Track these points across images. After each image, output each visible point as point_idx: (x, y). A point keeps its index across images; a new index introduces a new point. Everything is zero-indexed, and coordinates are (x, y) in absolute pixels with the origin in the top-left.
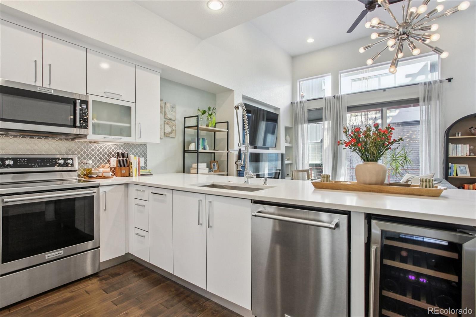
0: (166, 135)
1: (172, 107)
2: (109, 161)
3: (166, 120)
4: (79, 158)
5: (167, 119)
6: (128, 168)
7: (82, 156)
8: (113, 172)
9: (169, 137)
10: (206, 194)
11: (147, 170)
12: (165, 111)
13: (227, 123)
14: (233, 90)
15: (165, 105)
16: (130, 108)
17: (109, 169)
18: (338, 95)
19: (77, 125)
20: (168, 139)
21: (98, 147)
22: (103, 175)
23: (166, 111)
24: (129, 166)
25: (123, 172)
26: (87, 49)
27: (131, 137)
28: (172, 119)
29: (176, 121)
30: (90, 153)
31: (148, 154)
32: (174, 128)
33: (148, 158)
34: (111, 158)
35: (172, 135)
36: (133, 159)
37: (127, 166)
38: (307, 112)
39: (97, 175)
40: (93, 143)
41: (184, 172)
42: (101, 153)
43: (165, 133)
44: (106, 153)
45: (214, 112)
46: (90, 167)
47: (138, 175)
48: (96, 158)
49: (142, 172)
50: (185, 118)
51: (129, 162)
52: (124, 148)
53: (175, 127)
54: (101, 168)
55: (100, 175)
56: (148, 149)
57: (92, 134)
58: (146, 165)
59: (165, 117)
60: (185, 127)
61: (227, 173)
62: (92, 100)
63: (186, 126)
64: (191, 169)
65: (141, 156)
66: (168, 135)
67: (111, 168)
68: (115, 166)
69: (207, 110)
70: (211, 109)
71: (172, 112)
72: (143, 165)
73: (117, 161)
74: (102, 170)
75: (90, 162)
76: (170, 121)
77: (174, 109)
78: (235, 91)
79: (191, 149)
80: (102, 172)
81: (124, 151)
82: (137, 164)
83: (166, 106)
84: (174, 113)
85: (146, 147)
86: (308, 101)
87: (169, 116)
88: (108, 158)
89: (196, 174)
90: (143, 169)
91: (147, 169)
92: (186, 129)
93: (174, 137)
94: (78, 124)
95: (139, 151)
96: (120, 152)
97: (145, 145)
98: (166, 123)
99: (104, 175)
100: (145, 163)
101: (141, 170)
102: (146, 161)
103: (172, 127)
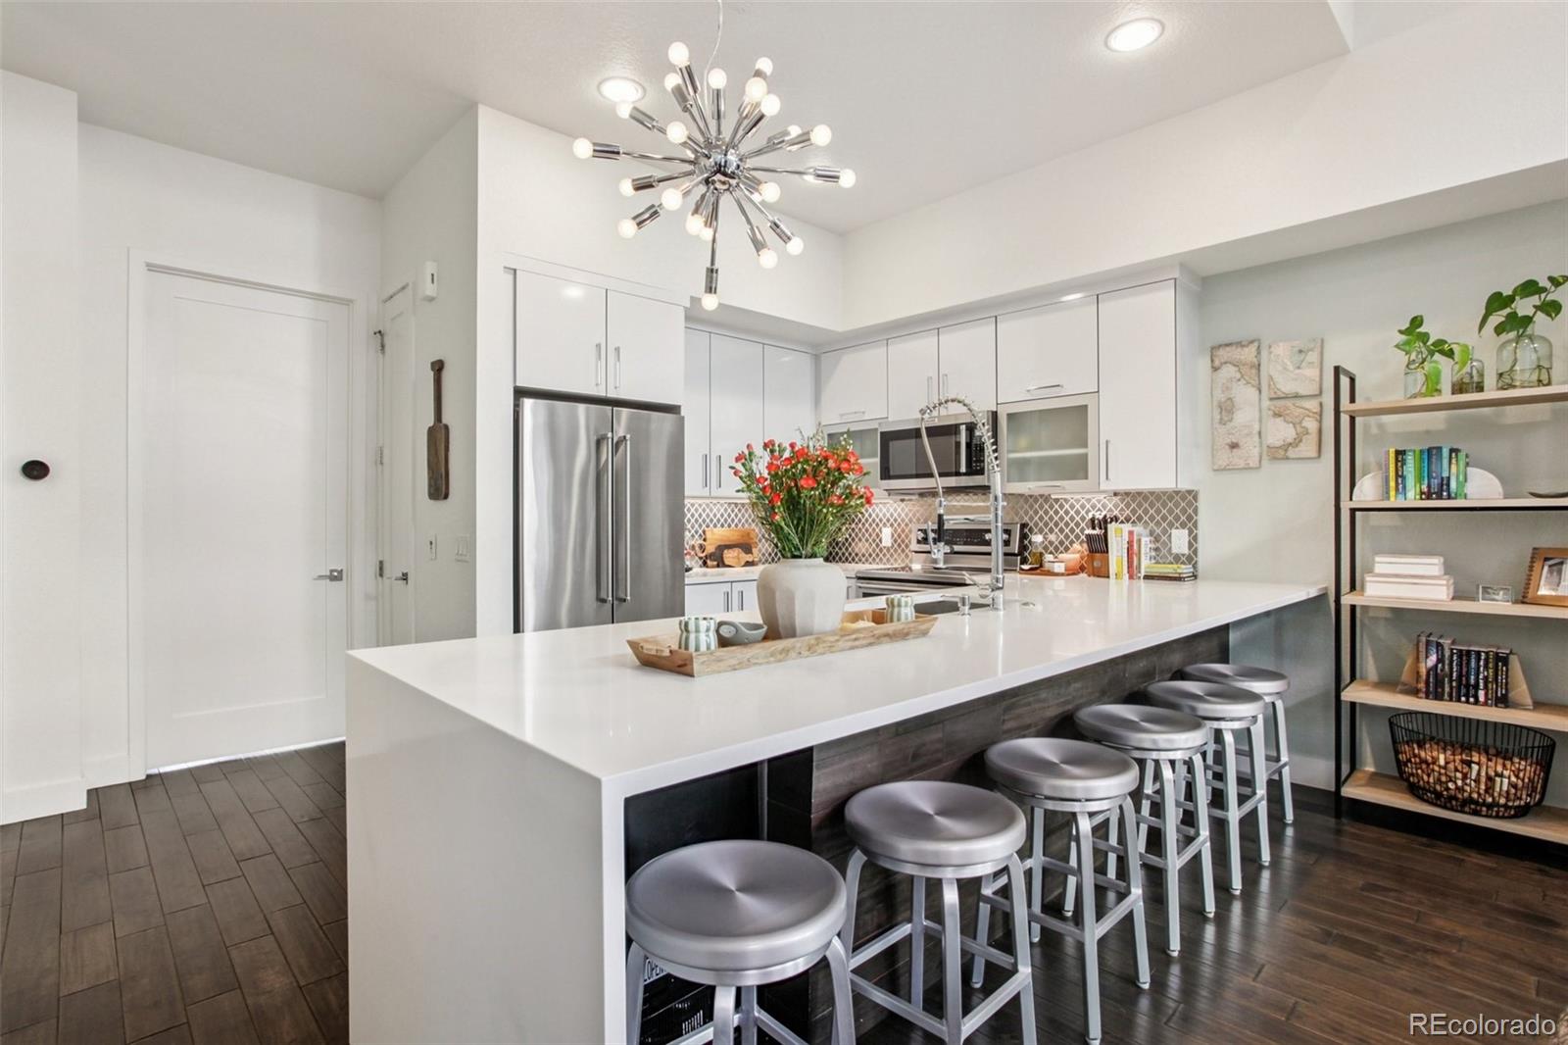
0: (1275, 454)
3: (1273, 403)
5: (1275, 399)
6: (1104, 555)
9: (1287, 458)
12: (1268, 374)
15: (1269, 352)
16: (1082, 409)
19: (961, 471)
20: (1284, 468)
23: (1271, 372)
24: (1105, 551)
25: (1095, 564)
26: (996, 317)
27: (1087, 478)
28: (1302, 392)
29: (1323, 397)
31: (1203, 518)
33: (1202, 531)
36: (1113, 533)
43: (1267, 447)
46: (1040, 549)
47: (1126, 577)
49: (1155, 569)
51: (1107, 540)
53: (1319, 420)
56: (1202, 504)
57: (1014, 481)
58: (1195, 552)
59: (1268, 395)
60: (1340, 414)
62: (1008, 414)
63: (1341, 409)
64: (1368, 578)
65: (1177, 525)
66: (1281, 453)
72: (1186, 551)
73: (1087, 537)
74: (1054, 556)
75: (1038, 539)
76: (1289, 403)
77: (1311, 357)
83: (1272, 356)
84: (1307, 373)
85: (1195, 498)
87: (1287, 386)
93: (1312, 454)
94: (963, 468)
95: (1170, 511)
97: (1189, 492)
100: (1190, 545)
102: (1195, 538)
103: (1301, 423)
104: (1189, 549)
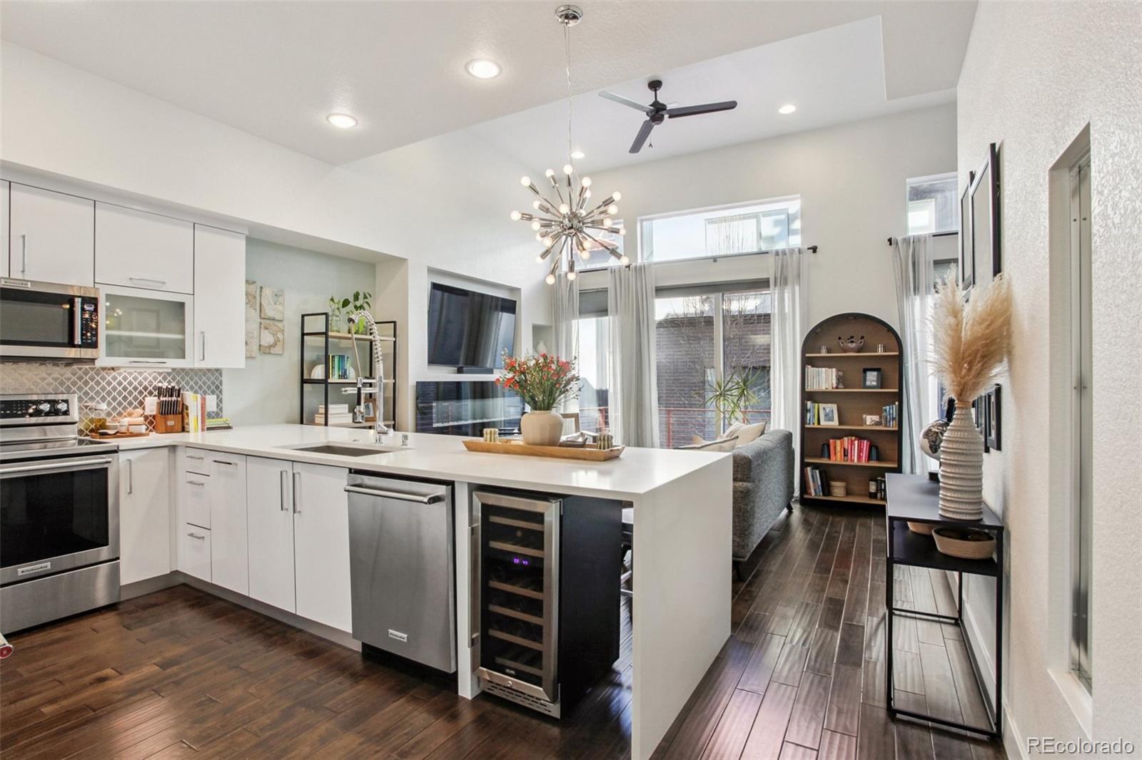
0: (265, 350)
1: (276, 295)
2: (141, 403)
3: (262, 321)
4: (80, 399)
5: (264, 319)
6: (180, 416)
7: (86, 393)
8: (151, 423)
9: (270, 353)
10: (293, 461)
11: (221, 420)
12: (261, 304)
13: (393, 324)
14: (406, 260)
15: (261, 291)
16: (182, 305)
17: (142, 419)
18: (638, 265)
19: (76, 343)
20: (268, 358)
21: (120, 378)
22: (128, 430)
23: (263, 303)
24: (182, 413)
25: (170, 423)
26: (95, 201)
27: (184, 358)
28: (277, 318)
29: (284, 322)
30: (103, 389)
31: (224, 387)
32: (280, 335)
33: (225, 396)
34: (146, 398)
35: (277, 350)
36: (191, 400)
37: (179, 413)
38: (578, 295)
39: (116, 431)
40: (109, 369)
41: (302, 422)
42: (125, 389)
43: (260, 345)
44: (135, 389)
45: (367, 303)
46: (103, 416)
47: (200, 430)
48: (114, 399)
49: (210, 423)
50: (303, 316)
51: (183, 404)
52: (174, 379)
53: (283, 334)
54: (125, 416)
55: (123, 430)
56: (225, 379)
57: (107, 356)
58: (221, 410)
59: (260, 316)
60: (303, 334)
61: (393, 422)
62: (107, 295)
63: (305, 332)
64: (316, 415)
65: (209, 392)
66: (267, 351)
67: (146, 418)
68: (154, 413)
69: (351, 299)
70: (361, 297)
71: (275, 304)
72: (215, 409)
73: (158, 403)
74: (126, 421)
75: (104, 406)
76: (271, 322)
77: (281, 299)
78: (409, 262)
79: (316, 378)
80: (127, 424)
81: (173, 384)
82: (200, 408)
83: (263, 294)
84: (280, 308)
85: (221, 374)
86: (580, 272)
87: (270, 312)
88: (141, 398)
89: (324, 427)
90: (213, 418)
91: (221, 417)
92: (305, 337)
93: (281, 353)
94: (78, 341)
95: (204, 383)
96: (164, 387)
97: (217, 370)
98: (262, 326)
99: (131, 431)
100: (218, 405)
101: (207, 421)
102: (221, 401)
103: (276, 334)
104: (217, 408)
